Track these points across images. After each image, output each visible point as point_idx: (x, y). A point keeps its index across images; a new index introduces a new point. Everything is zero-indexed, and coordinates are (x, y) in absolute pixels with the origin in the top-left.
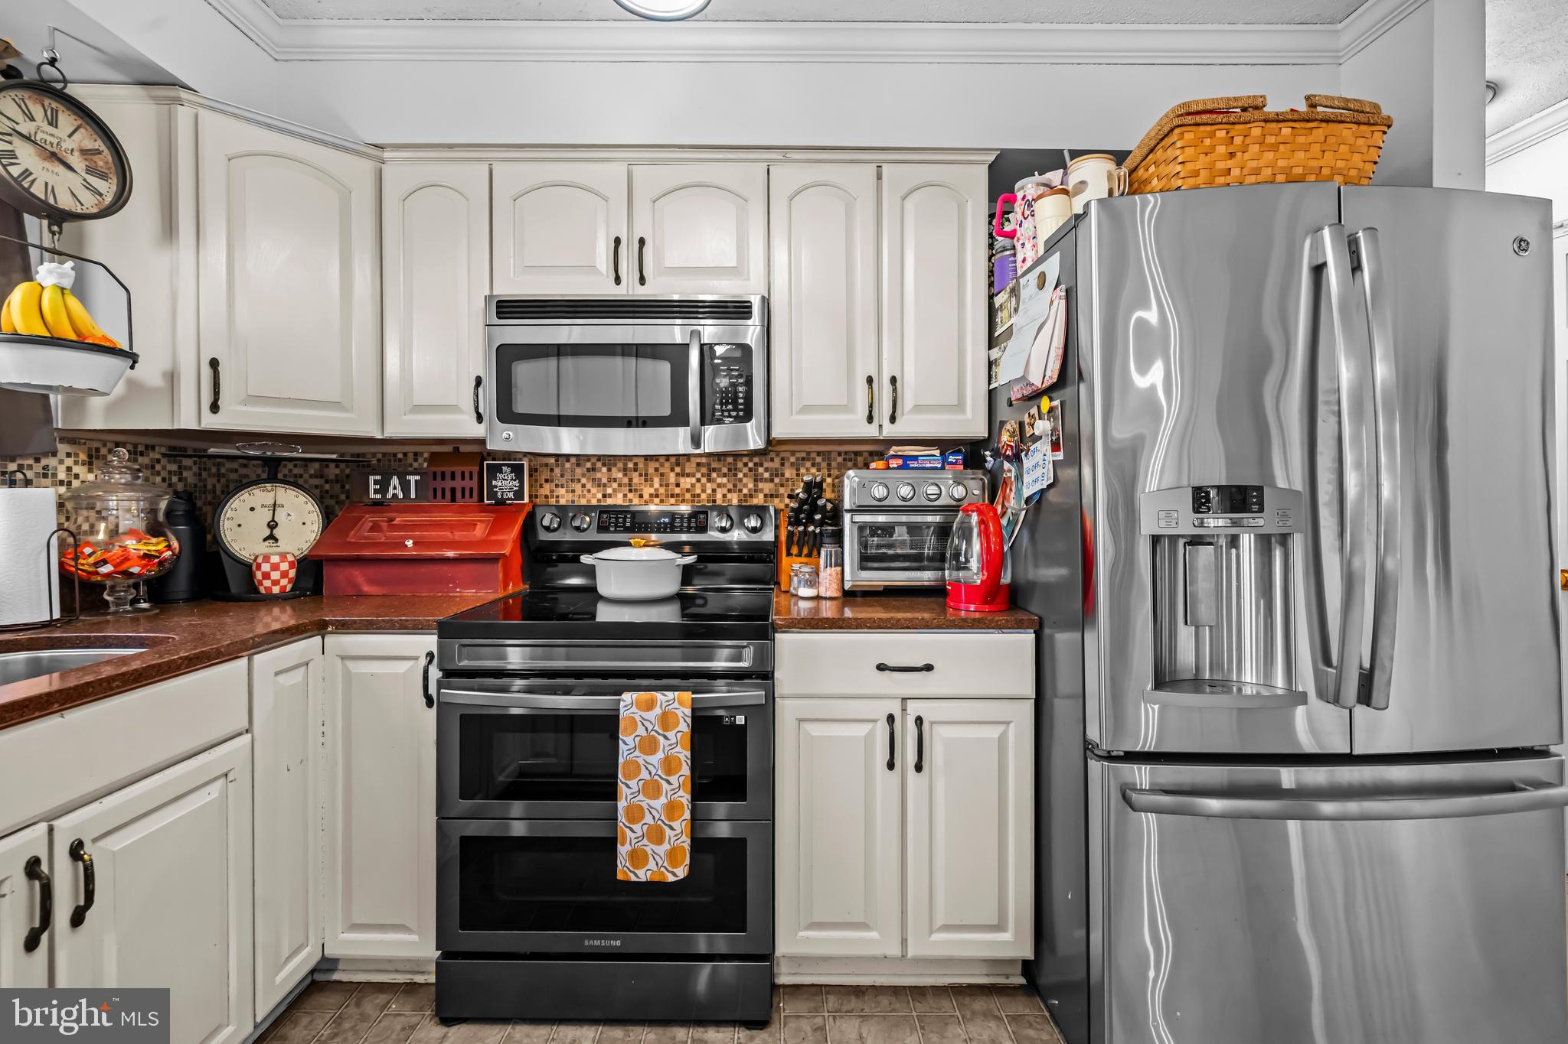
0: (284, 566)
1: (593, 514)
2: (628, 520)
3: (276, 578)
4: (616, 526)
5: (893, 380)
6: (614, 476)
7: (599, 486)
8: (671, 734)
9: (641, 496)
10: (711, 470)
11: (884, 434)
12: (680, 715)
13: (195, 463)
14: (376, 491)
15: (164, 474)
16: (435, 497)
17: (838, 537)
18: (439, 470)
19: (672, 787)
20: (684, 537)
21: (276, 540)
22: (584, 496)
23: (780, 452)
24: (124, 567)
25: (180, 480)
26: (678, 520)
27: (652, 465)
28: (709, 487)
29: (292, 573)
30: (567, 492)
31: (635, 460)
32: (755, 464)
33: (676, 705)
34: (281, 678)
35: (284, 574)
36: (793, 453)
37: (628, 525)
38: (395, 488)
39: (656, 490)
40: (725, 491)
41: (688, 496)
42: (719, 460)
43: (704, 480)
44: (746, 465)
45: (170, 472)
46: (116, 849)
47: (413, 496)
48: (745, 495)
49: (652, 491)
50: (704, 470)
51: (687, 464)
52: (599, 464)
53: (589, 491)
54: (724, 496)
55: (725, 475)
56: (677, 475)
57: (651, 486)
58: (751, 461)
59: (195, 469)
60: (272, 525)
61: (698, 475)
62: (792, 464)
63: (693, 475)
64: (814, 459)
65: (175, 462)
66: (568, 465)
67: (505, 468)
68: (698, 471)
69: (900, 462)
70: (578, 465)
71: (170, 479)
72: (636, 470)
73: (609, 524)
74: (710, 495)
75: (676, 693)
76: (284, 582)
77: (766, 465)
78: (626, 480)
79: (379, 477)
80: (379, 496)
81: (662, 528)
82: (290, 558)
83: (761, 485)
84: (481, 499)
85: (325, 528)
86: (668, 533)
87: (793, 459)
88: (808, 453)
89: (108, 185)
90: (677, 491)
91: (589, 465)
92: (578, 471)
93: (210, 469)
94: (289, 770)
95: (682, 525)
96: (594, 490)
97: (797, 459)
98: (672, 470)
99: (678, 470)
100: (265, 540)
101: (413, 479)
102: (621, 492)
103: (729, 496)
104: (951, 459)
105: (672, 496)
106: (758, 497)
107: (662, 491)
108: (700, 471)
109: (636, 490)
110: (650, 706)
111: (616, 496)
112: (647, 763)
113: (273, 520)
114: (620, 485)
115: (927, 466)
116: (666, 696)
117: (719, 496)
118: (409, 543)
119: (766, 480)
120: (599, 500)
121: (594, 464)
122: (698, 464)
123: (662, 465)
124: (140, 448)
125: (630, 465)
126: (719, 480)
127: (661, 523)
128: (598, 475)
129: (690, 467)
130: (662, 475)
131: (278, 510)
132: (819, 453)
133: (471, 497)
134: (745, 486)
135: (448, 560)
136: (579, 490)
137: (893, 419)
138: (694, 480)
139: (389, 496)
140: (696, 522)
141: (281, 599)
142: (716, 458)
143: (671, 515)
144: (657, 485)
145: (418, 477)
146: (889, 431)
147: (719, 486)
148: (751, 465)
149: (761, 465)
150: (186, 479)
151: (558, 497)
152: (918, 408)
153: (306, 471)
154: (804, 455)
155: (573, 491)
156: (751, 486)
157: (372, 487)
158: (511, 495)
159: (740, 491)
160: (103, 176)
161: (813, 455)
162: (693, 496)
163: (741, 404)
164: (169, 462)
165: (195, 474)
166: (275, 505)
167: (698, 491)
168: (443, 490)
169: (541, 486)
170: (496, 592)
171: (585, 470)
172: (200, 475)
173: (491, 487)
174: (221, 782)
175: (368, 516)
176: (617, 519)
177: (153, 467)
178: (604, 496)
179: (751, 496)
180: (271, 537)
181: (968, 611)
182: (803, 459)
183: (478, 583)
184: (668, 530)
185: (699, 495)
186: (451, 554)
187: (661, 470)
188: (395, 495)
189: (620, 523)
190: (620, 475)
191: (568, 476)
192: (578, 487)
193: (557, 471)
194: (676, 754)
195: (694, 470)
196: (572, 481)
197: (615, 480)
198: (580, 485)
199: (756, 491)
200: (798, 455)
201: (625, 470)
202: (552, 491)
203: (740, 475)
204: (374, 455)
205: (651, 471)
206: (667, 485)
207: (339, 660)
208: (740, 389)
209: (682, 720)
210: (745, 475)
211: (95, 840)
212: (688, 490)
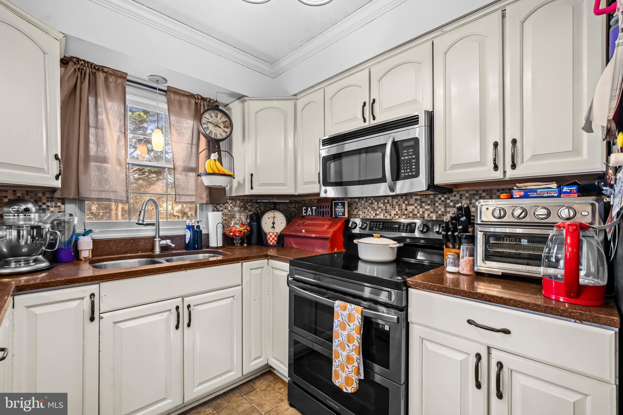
0: (273, 236)
1: (368, 223)
2: (381, 225)
3: (272, 240)
4: (376, 228)
5: (514, 142)
6: (380, 206)
7: (374, 210)
8: (351, 324)
9: (390, 215)
10: (422, 202)
11: (507, 177)
12: (356, 317)
13: (264, 204)
14: (305, 213)
15: (255, 208)
16: (318, 215)
17: (472, 240)
18: (319, 205)
19: (350, 349)
20: (404, 234)
21: (274, 228)
22: (368, 215)
23: (459, 191)
24: (235, 234)
25: (259, 209)
26: (402, 226)
27: (395, 201)
28: (421, 211)
29: (276, 239)
30: (362, 213)
31: (388, 198)
32: (445, 198)
33: (354, 311)
34: (253, 271)
35: (273, 239)
36: (467, 191)
37: (381, 227)
38: (309, 212)
39: (397, 212)
40: (429, 212)
41: (411, 215)
42: (426, 197)
43: (419, 207)
44: (440, 199)
45: (257, 207)
46: (199, 309)
47: (314, 214)
48: (439, 215)
49: (395, 212)
50: (419, 202)
51: (411, 200)
52: (374, 201)
53: (370, 212)
54: (429, 215)
55: (429, 205)
56: (406, 205)
57: (395, 210)
58: (443, 197)
59: (264, 206)
60: (274, 223)
61: (416, 205)
62: (467, 198)
63: (413, 205)
64: (481, 194)
65: (258, 204)
66: (363, 202)
67: (339, 204)
68: (416, 203)
69: (522, 193)
70: (366, 202)
71: (257, 209)
72: (388, 203)
73: (373, 227)
74: (421, 214)
75: (356, 306)
76: (273, 241)
77: (451, 198)
78: (384, 208)
79: (305, 208)
80: (305, 214)
81: (394, 229)
82: (275, 234)
83: (448, 209)
84: (332, 215)
85: (287, 224)
86: (397, 232)
87: (467, 195)
88: (477, 191)
89: (228, 129)
90: (406, 212)
91: (370, 201)
92: (366, 204)
93: (268, 206)
94: (255, 300)
95: (403, 229)
96: (372, 212)
97: (470, 195)
98: (404, 203)
99: (406, 202)
100: (272, 228)
101: (314, 208)
102: (382, 213)
103: (431, 215)
104: (565, 189)
105: (404, 215)
106: (447, 216)
107: (399, 212)
108: (417, 203)
109: (388, 212)
110: (345, 309)
111: (380, 215)
112: (342, 334)
113: (274, 222)
114: (382, 210)
115: (544, 195)
116: (351, 306)
117: (426, 215)
118: (304, 231)
119: (451, 207)
120: (374, 217)
121: (372, 201)
122: (416, 200)
123: (399, 200)
124: (249, 201)
125: (386, 201)
126: (426, 207)
127: (394, 227)
128: (374, 206)
129: (412, 201)
130: (399, 205)
131: (275, 218)
132: (484, 191)
133: (328, 215)
134: (440, 210)
135: (312, 238)
136: (366, 213)
137: (514, 166)
138: (414, 207)
139: (308, 214)
140: (410, 228)
141: (273, 246)
142: (425, 196)
143: (399, 223)
144: (397, 210)
145: (315, 208)
146: (511, 174)
147: (426, 210)
148: (443, 199)
149: (449, 199)
150: (261, 209)
151: (359, 215)
152: (535, 157)
153: (292, 206)
154: (474, 192)
155: (365, 213)
156: (443, 210)
157: (304, 211)
158: (341, 214)
159: (437, 212)
160: (228, 128)
161: (480, 192)
162: (413, 215)
163: (414, 168)
164: (257, 204)
165: (264, 208)
166: (274, 217)
167: (416, 212)
168: (321, 212)
169: (354, 211)
170: (327, 251)
171: (369, 203)
172: (265, 208)
173: (335, 211)
174: (231, 299)
175: (299, 221)
176: (377, 225)
177: (252, 206)
178: (376, 215)
179: (443, 215)
180: (273, 227)
181: (557, 300)
182: (474, 194)
183: (322, 247)
184: (397, 231)
185: (416, 215)
186: (313, 236)
187: (399, 203)
188: (309, 214)
189: (378, 226)
190: (382, 205)
191: (363, 206)
192: (366, 211)
193: (359, 204)
194: (352, 334)
195: (414, 203)
196: (364, 208)
197: (380, 208)
198: (367, 210)
199: (446, 212)
200: (470, 192)
201: (384, 203)
202: (357, 213)
203: (437, 204)
204: (307, 200)
205: (395, 203)
206: (402, 210)
207: (271, 268)
208: (414, 161)
209: (356, 319)
210: (440, 204)
211: (194, 306)
212: (411, 212)
